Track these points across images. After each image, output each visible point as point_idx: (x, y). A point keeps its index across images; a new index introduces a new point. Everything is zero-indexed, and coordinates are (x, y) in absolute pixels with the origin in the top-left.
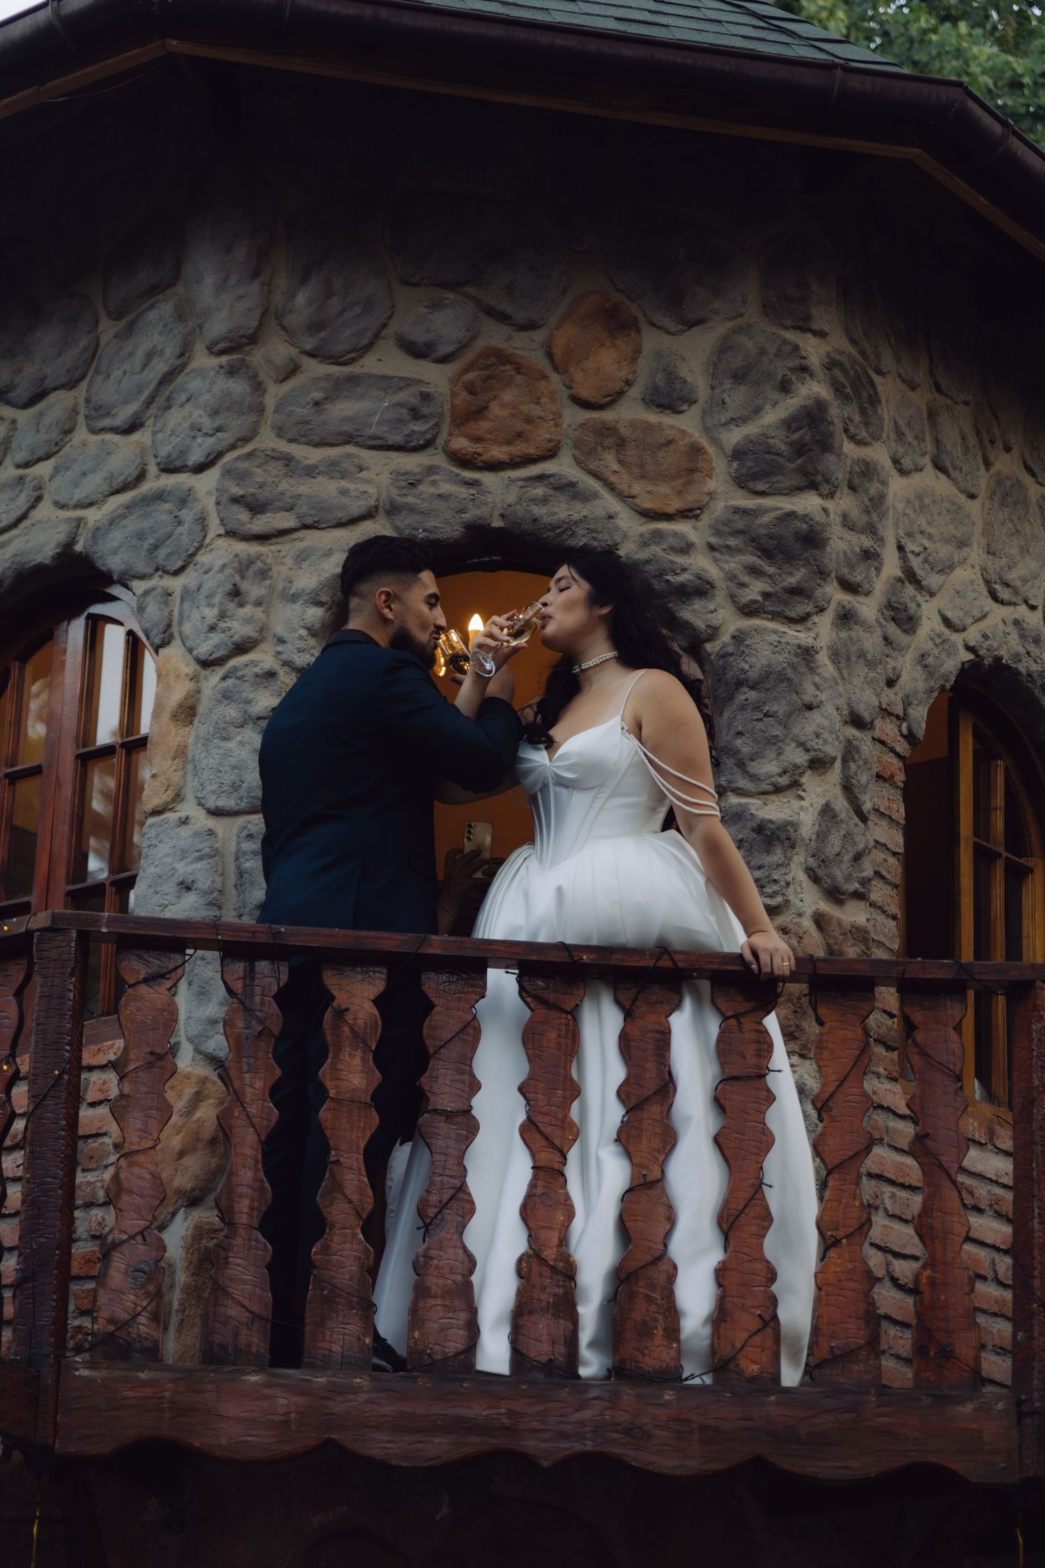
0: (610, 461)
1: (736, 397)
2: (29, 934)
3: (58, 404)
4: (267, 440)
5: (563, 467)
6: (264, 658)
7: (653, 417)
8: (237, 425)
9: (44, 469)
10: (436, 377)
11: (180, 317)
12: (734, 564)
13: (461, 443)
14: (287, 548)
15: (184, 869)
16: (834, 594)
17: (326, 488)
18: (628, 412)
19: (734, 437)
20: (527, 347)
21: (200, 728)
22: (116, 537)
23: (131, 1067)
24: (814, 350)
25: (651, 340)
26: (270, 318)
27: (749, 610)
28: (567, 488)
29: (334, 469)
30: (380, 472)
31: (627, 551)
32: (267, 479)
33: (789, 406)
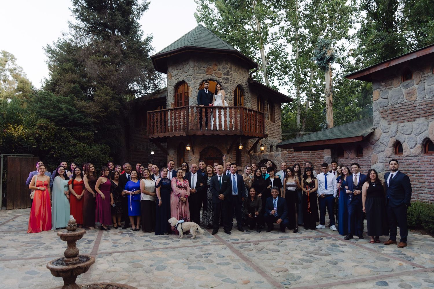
0: (216, 74)
1: (223, 70)
2: (185, 107)
3: (182, 70)
4: (195, 74)
5: (213, 75)
6: (196, 88)
7: (218, 71)
8: (194, 73)
9: (181, 75)
10: (205, 69)
11: (189, 65)
12: (224, 80)
13: (207, 74)
14: (197, 81)
15: (192, 101)
16: (230, 82)
17: (199, 77)
18: (217, 71)
19: (223, 72)
20: (211, 67)
21: (192, 92)
22: (186, 80)
24: (228, 66)
25: (218, 66)
26: (195, 66)
27: (224, 84)
28: (213, 76)
29: (199, 75)
30: (202, 76)
31: (217, 80)
32: (195, 76)
33: (227, 70)
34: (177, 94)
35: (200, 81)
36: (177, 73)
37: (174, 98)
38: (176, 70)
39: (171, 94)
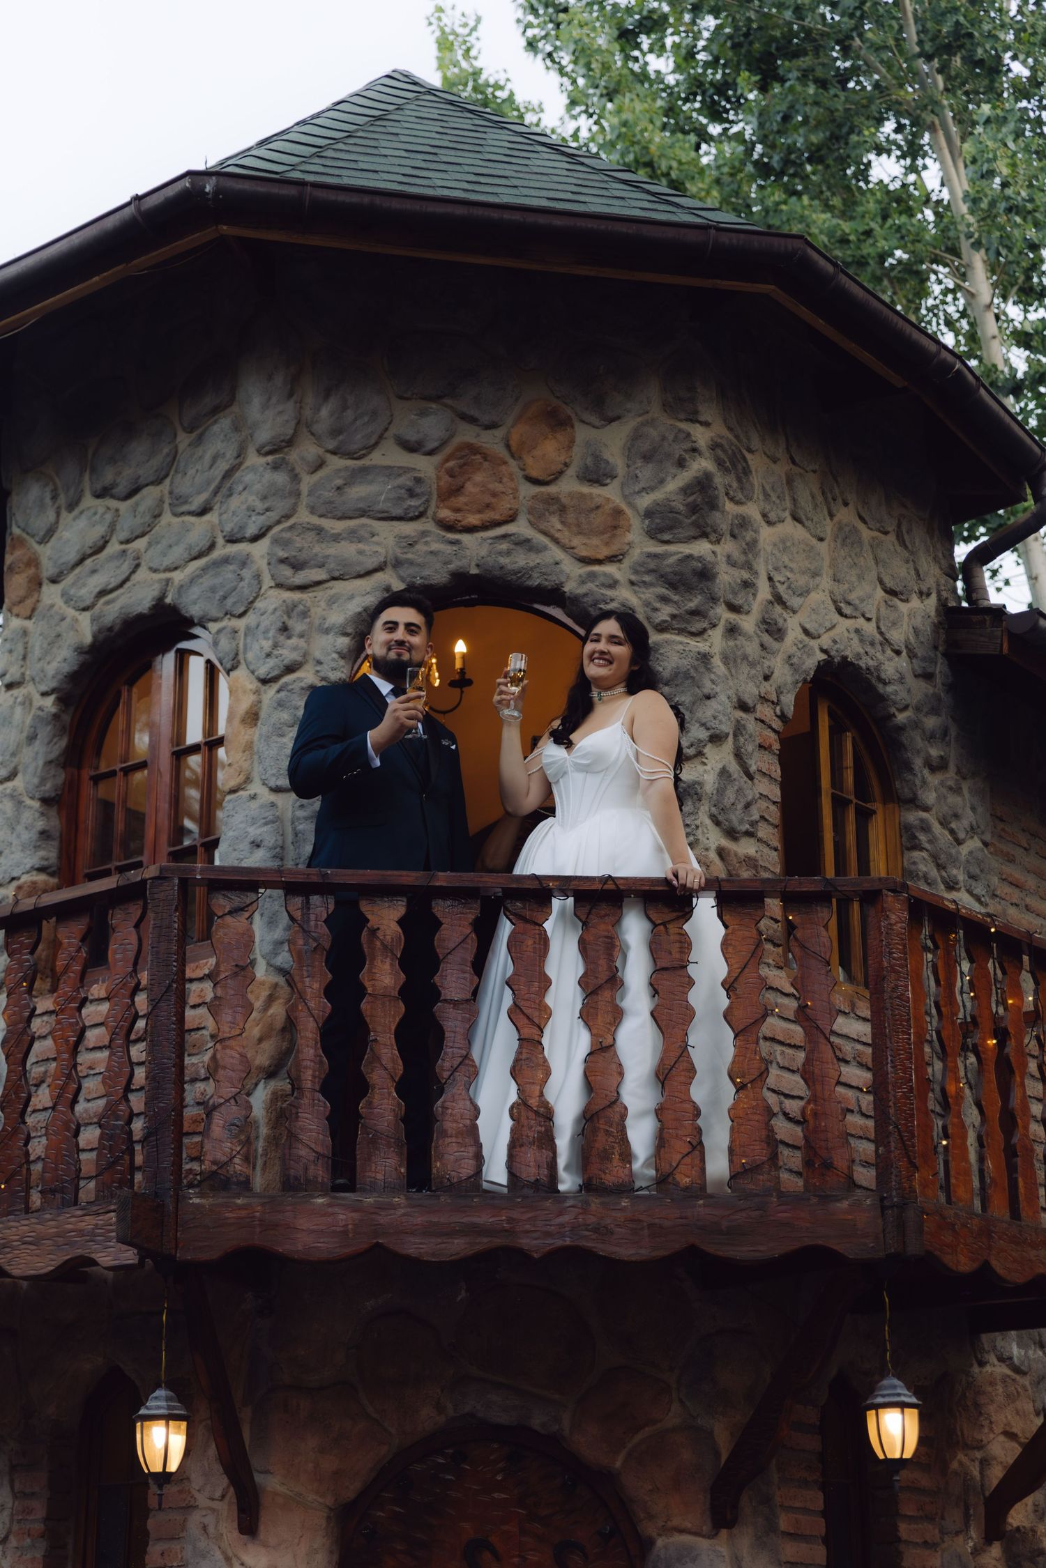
0: (555, 523)
1: (646, 473)
2: (144, 882)
3: (150, 495)
4: (304, 516)
5: (521, 528)
6: (307, 675)
7: (585, 489)
8: (281, 506)
9: (141, 544)
10: (425, 466)
11: (236, 428)
12: (649, 594)
13: (445, 513)
14: (321, 594)
15: (254, 832)
16: (723, 614)
17: (348, 550)
18: (568, 486)
19: (645, 501)
20: (491, 441)
21: (262, 728)
22: (195, 591)
23: (222, 976)
24: (702, 436)
25: (582, 433)
26: (302, 425)
27: (664, 628)
28: (524, 544)
29: (353, 536)
30: (387, 537)
31: (569, 588)
32: (304, 545)
33: (684, 477)
34: (87, 773)
35: (361, 594)
36: (100, 530)
37: (54, 823)
38: (88, 501)
39: (18, 783)
